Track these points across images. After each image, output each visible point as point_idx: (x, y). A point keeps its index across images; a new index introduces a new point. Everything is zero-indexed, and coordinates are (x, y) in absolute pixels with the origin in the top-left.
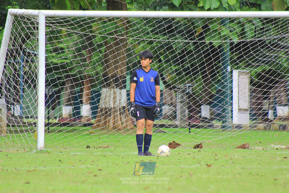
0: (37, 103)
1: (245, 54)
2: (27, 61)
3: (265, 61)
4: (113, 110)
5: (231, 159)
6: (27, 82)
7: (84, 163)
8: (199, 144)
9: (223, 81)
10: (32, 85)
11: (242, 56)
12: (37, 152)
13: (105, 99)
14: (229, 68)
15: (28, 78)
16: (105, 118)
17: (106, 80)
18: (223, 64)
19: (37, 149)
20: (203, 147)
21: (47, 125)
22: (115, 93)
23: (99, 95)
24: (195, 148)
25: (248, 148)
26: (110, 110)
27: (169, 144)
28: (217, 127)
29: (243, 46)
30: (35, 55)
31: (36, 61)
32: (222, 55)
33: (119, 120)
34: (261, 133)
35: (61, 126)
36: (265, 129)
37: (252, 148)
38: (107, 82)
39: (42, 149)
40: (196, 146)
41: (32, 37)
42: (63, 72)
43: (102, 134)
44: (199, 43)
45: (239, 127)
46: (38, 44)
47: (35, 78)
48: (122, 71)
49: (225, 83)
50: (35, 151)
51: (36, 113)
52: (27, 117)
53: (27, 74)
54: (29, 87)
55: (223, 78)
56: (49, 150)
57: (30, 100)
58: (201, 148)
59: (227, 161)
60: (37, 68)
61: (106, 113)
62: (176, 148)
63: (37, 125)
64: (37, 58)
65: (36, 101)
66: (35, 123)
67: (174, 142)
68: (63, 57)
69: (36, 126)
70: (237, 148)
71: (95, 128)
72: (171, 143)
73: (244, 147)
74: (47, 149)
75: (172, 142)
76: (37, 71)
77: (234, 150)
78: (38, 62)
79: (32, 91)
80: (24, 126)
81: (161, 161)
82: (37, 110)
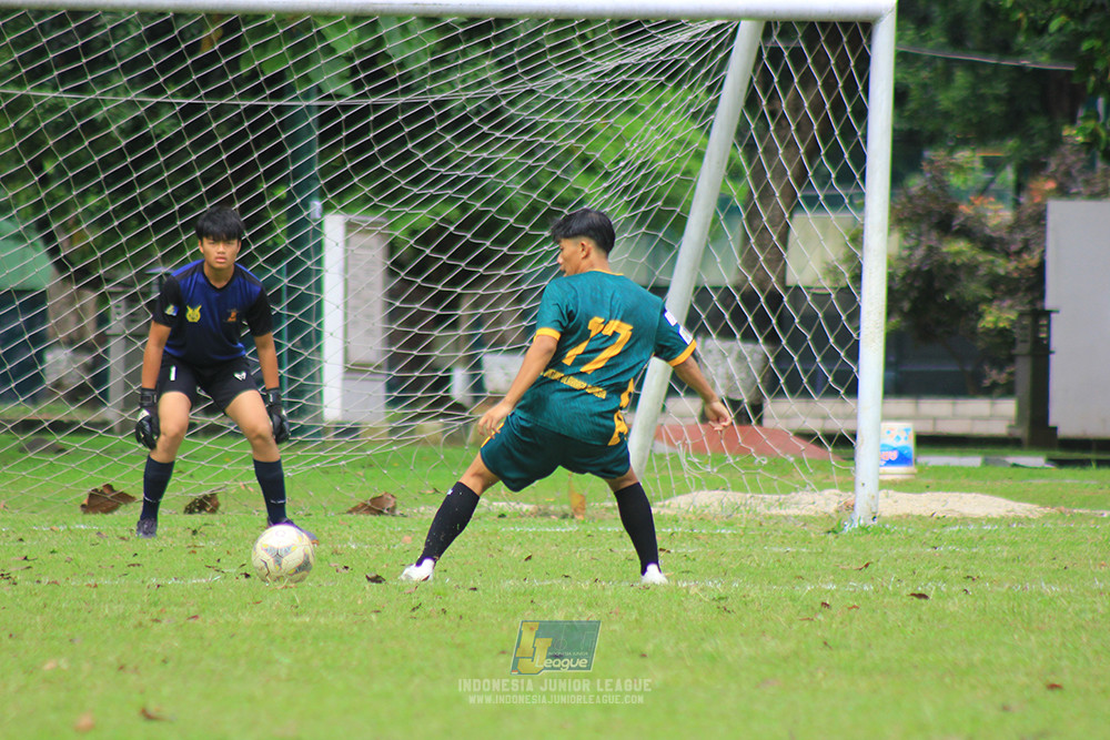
1: (384, 152)
3: (459, 179)
5: (335, 552)
8: (205, 497)
9: (298, 253)
11: (372, 161)
14: (317, 205)
18: (299, 190)
20: (221, 508)
24: (190, 510)
25: (392, 511)
27: (91, 496)
29: (379, 121)
32: (296, 156)
34: (444, 454)
36: (455, 439)
37: (407, 511)
40: (194, 503)
44: (209, 109)
49: (309, 263)
55: (297, 243)
58: (213, 511)
59: (321, 560)
62: (115, 513)
67: (109, 487)
70: (350, 512)
72: (96, 490)
73: (376, 507)
75: (99, 487)
77: (339, 518)
81: (69, 560)
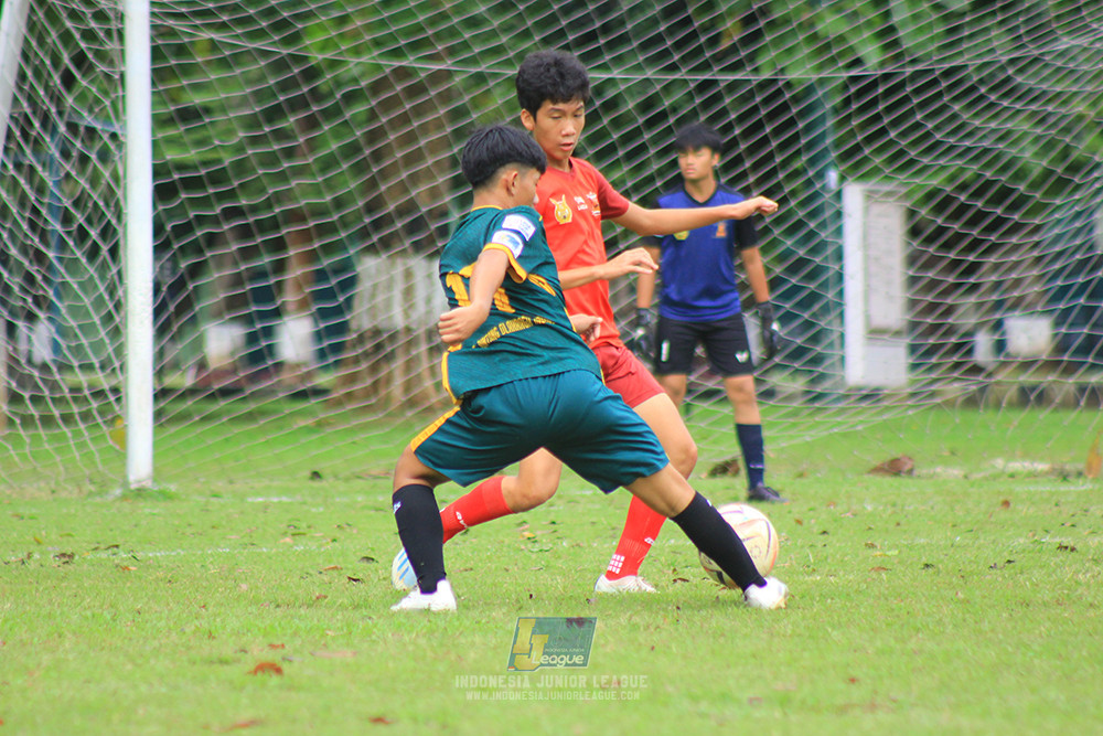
0: (122, 314)
1: (894, 124)
2: (84, 159)
3: (969, 149)
4: (402, 340)
6: (82, 235)
7: (304, 534)
8: (725, 461)
9: (813, 226)
10: (104, 249)
11: (883, 132)
12: (124, 498)
13: (373, 296)
14: (833, 176)
15: (89, 220)
16: (374, 369)
17: (378, 225)
18: (812, 162)
19: (125, 484)
20: (741, 473)
21: (161, 394)
22: (408, 274)
23: (350, 283)
24: (712, 475)
25: (910, 472)
26: (393, 337)
28: (790, 398)
29: (888, 93)
30: (114, 136)
31: (116, 158)
32: (809, 128)
33: (426, 374)
34: (959, 417)
35: (212, 397)
36: (972, 402)
37: (924, 471)
38: (379, 233)
39: (143, 484)
40: (716, 468)
41: (101, 68)
42: (220, 197)
43: (365, 427)
44: (724, 84)
45: (871, 396)
46: (123, 97)
47: (114, 222)
48: (434, 193)
49: (824, 235)
50: (118, 491)
51: (120, 351)
52: (87, 367)
53: (85, 205)
54: (93, 253)
55: (813, 214)
56: (172, 488)
57: (99, 302)
58: (733, 475)
60: (121, 184)
61: (378, 347)
63: (122, 395)
64: (120, 146)
65: (118, 306)
66: (115, 390)
68: (217, 143)
69: (118, 400)
71: (338, 403)
73: (894, 468)
74: (164, 486)
76: (119, 193)
77: (858, 479)
78: (124, 159)
79: (103, 268)
80: (75, 400)
82: (123, 340)
